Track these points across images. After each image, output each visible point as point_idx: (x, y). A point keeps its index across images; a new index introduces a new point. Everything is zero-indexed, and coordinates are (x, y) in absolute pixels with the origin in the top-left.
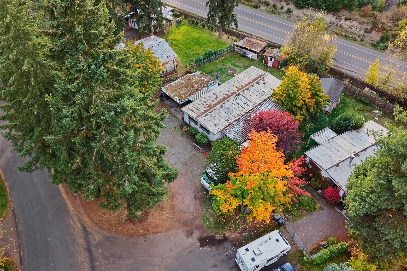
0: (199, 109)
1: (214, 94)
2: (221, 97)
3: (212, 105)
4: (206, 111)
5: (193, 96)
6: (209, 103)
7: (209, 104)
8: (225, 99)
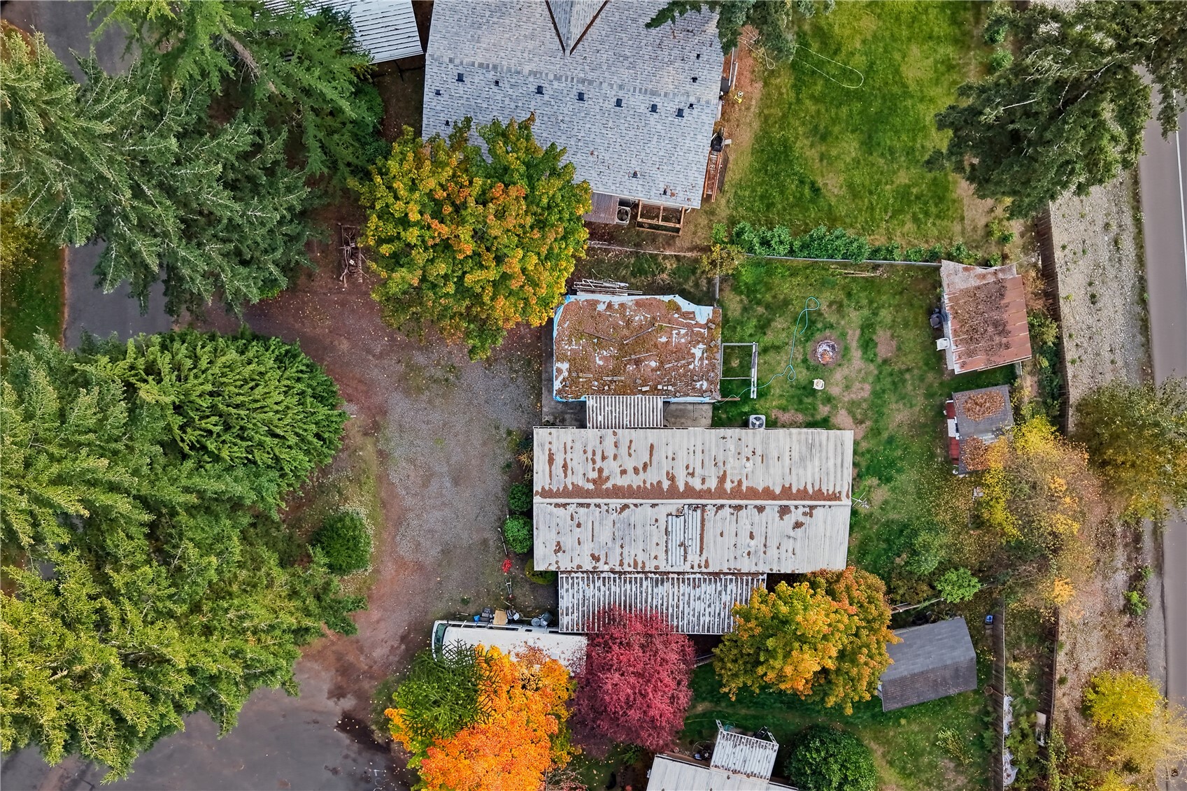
0: (569, 472)
1: (652, 446)
2: (653, 476)
3: (609, 485)
4: (578, 492)
5: (607, 399)
6: (611, 467)
7: (605, 474)
8: (655, 492)
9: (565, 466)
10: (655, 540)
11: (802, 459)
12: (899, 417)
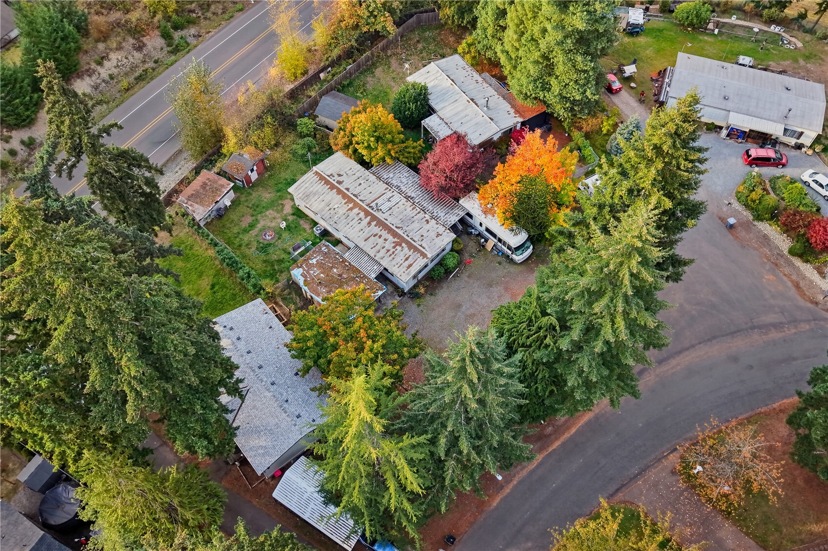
0: (407, 256)
2: (376, 230)
3: (396, 240)
4: (411, 246)
5: (366, 272)
6: (389, 245)
7: (394, 244)
8: (381, 224)
9: (407, 259)
10: (398, 210)
11: (315, 194)
12: (268, 196)
